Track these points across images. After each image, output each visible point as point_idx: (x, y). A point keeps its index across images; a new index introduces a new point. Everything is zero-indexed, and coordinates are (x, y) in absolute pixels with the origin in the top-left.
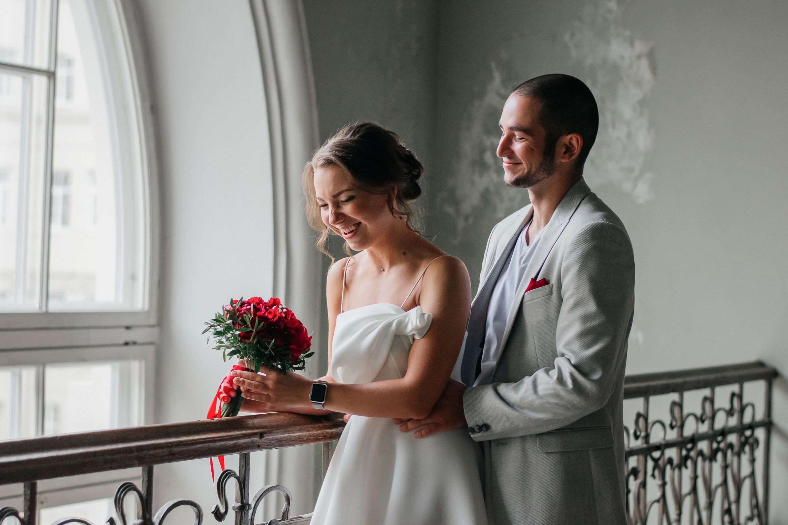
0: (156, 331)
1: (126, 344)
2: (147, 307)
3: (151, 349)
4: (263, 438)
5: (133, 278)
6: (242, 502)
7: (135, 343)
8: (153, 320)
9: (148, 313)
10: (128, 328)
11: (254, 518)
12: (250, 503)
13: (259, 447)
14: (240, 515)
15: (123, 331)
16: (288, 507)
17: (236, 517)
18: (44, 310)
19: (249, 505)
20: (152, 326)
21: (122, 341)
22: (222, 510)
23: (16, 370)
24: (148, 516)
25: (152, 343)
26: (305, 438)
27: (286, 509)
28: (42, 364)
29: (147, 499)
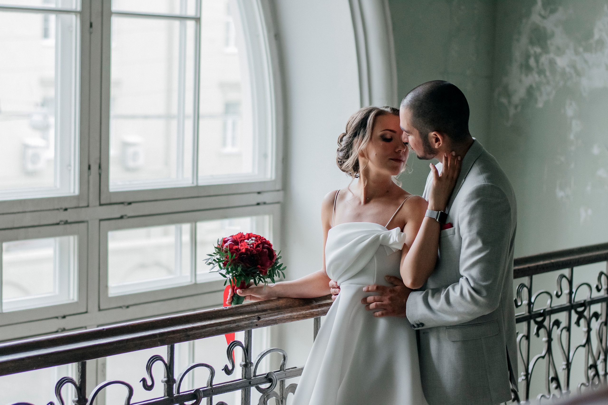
0: (281, 193)
1: (258, 204)
2: (274, 178)
3: (278, 206)
4: (260, 320)
5: (265, 156)
6: (246, 361)
7: (265, 203)
8: (278, 186)
9: (275, 181)
10: (259, 193)
11: (256, 371)
12: (252, 361)
13: (257, 326)
14: (245, 370)
15: (256, 195)
16: (284, 362)
17: (242, 371)
18: (195, 184)
19: (251, 363)
20: (278, 191)
21: (255, 202)
22: (230, 368)
23: (178, 225)
24: (171, 376)
25: (278, 203)
26: (295, 317)
27: (283, 363)
28: (194, 221)
29: (170, 365)
